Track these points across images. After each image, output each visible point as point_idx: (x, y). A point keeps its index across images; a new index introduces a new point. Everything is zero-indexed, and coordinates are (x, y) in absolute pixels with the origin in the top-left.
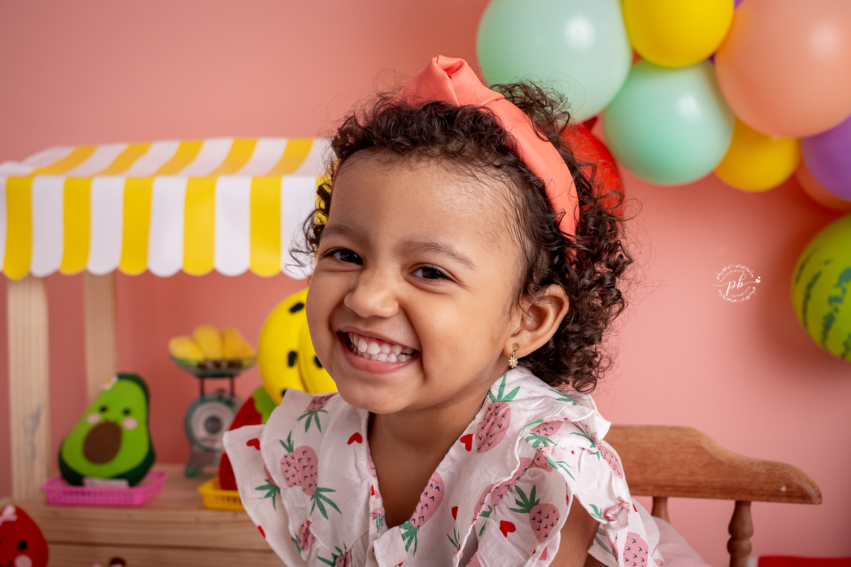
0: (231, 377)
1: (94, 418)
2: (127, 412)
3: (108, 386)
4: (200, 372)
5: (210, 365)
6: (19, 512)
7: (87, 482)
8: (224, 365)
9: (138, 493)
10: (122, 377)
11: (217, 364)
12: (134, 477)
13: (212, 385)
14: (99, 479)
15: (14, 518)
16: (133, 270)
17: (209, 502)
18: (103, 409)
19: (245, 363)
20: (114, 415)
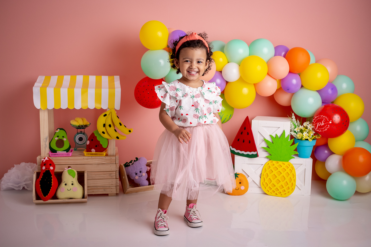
0: (84, 129)
1: (57, 139)
2: (63, 137)
3: (58, 131)
4: (79, 128)
5: (81, 126)
6: (48, 158)
7: (57, 152)
8: (84, 126)
9: (70, 154)
10: (60, 129)
11: (82, 126)
12: (67, 150)
13: (79, 130)
14: (60, 151)
15: (48, 159)
16: (71, 108)
17: (85, 155)
18: (58, 136)
19: (88, 125)
20: (61, 138)
